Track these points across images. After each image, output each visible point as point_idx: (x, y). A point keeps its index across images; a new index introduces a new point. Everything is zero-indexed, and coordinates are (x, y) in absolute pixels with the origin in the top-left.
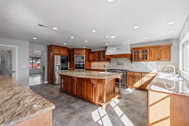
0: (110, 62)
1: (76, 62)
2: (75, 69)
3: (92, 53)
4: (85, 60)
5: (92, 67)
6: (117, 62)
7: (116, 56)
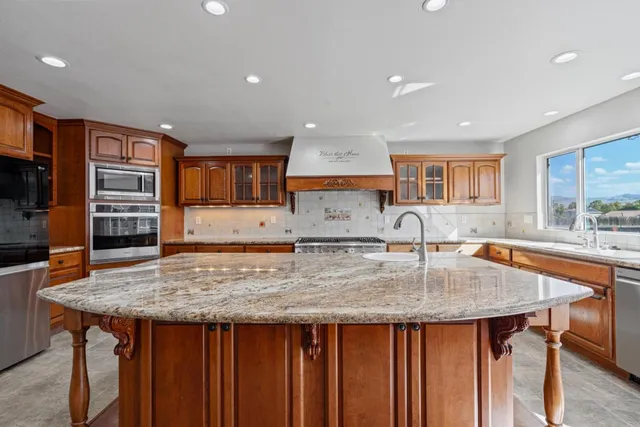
0: (293, 210)
1: (100, 209)
2: (96, 248)
3: (195, 161)
4: (158, 198)
5: (191, 232)
6: (326, 210)
7: (340, 181)
